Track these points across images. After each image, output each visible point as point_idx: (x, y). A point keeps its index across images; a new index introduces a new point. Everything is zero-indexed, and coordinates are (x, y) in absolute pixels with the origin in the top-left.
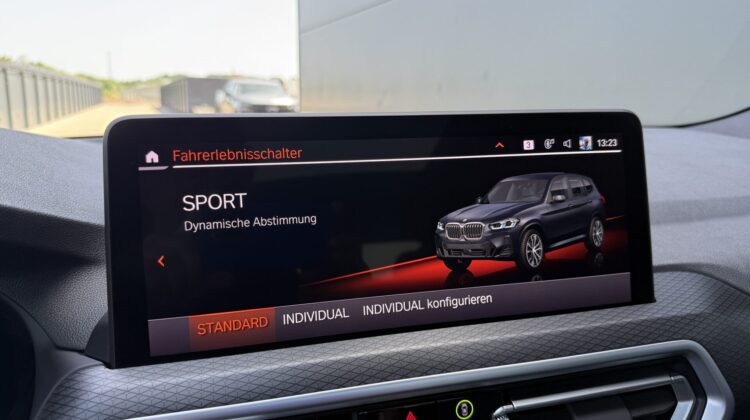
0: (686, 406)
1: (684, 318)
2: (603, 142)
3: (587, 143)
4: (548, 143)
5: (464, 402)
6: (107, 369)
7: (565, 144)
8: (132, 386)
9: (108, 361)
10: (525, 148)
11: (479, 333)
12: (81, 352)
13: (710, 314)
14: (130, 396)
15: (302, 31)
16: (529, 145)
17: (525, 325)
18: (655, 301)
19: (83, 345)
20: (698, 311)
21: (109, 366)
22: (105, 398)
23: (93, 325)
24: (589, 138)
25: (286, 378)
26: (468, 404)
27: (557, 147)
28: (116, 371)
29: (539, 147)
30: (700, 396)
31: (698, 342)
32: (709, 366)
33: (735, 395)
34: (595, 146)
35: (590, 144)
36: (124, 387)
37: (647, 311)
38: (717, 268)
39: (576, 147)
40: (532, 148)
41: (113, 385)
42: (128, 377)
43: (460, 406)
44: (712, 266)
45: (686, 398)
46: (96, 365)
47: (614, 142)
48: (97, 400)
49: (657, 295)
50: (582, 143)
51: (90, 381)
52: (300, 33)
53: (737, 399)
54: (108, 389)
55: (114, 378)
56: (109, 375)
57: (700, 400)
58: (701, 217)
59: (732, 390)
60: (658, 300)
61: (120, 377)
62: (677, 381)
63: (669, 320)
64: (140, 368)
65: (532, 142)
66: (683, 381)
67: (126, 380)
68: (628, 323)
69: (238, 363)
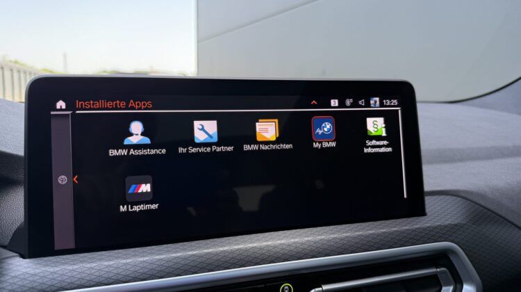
0: (449, 289)
1: (446, 226)
2: (388, 102)
3: (376, 102)
4: (348, 102)
5: (286, 285)
6: (21, 259)
7: (360, 102)
8: (38, 271)
9: (22, 253)
10: (332, 105)
11: (298, 236)
12: (4, 247)
13: (464, 225)
14: (37, 278)
15: (199, 41)
16: (334, 103)
17: (332, 230)
18: (426, 215)
19: (6, 242)
20: (456, 222)
21: (23, 257)
22: (17, 280)
23: (15, 228)
24: (377, 99)
25: (154, 266)
26: (289, 287)
27: (354, 105)
28: (27, 260)
29: (342, 104)
30: (458, 283)
31: (456, 243)
32: (464, 261)
33: (482, 283)
34: (382, 105)
35: (378, 103)
36: (32, 272)
37: (420, 222)
38: (471, 193)
39: (368, 105)
40: (337, 105)
41: (24, 270)
42: (36, 264)
43: (283, 288)
44: (467, 192)
45: (448, 285)
46: (14, 256)
47: (395, 102)
48: (11, 281)
49: (427, 210)
50: (372, 102)
51: (7, 267)
52: (198, 42)
53: (484, 285)
54: (20, 273)
55: (26, 265)
56: (22, 263)
57: (458, 286)
58: (461, 160)
59: (481, 278)
60: (428, 214)
61: (30, 265)
62: (441, 272)
63: (435, 228)
64: (46, 258)
65: (337, 101)
66: (445, 272)
67: (35, 267)
68: (406, 230)
69: (120, 255)
